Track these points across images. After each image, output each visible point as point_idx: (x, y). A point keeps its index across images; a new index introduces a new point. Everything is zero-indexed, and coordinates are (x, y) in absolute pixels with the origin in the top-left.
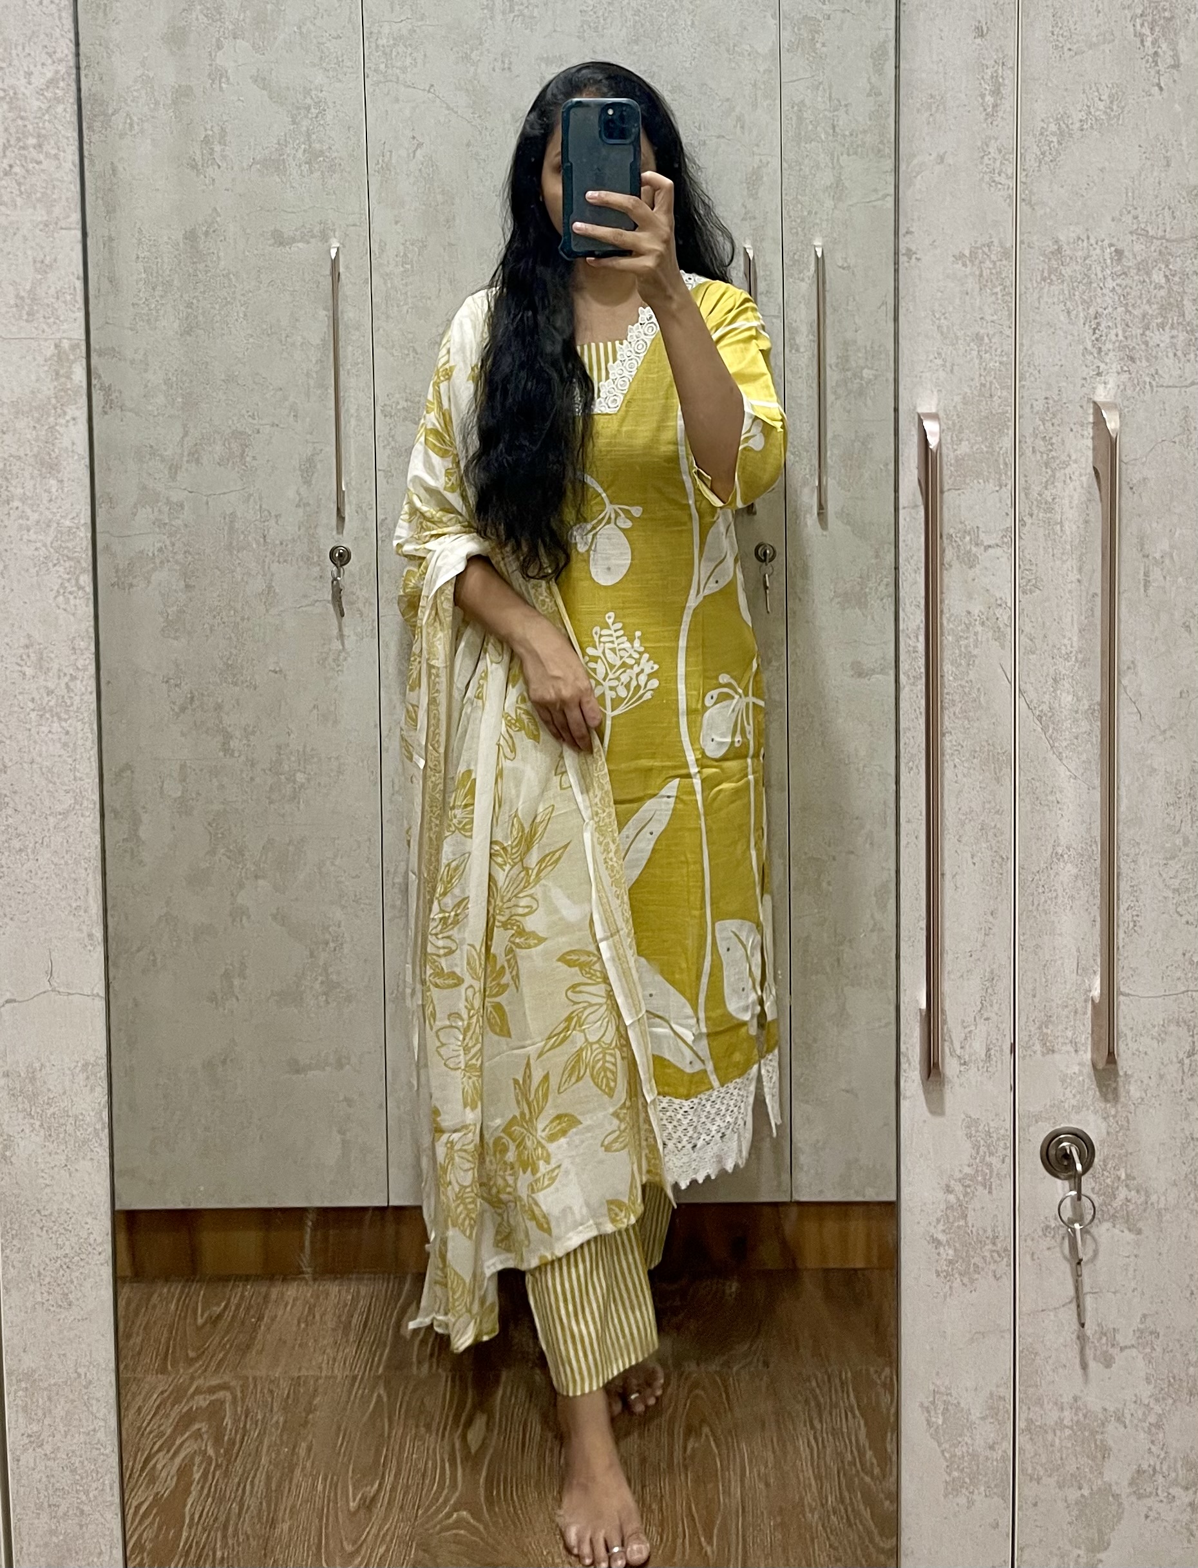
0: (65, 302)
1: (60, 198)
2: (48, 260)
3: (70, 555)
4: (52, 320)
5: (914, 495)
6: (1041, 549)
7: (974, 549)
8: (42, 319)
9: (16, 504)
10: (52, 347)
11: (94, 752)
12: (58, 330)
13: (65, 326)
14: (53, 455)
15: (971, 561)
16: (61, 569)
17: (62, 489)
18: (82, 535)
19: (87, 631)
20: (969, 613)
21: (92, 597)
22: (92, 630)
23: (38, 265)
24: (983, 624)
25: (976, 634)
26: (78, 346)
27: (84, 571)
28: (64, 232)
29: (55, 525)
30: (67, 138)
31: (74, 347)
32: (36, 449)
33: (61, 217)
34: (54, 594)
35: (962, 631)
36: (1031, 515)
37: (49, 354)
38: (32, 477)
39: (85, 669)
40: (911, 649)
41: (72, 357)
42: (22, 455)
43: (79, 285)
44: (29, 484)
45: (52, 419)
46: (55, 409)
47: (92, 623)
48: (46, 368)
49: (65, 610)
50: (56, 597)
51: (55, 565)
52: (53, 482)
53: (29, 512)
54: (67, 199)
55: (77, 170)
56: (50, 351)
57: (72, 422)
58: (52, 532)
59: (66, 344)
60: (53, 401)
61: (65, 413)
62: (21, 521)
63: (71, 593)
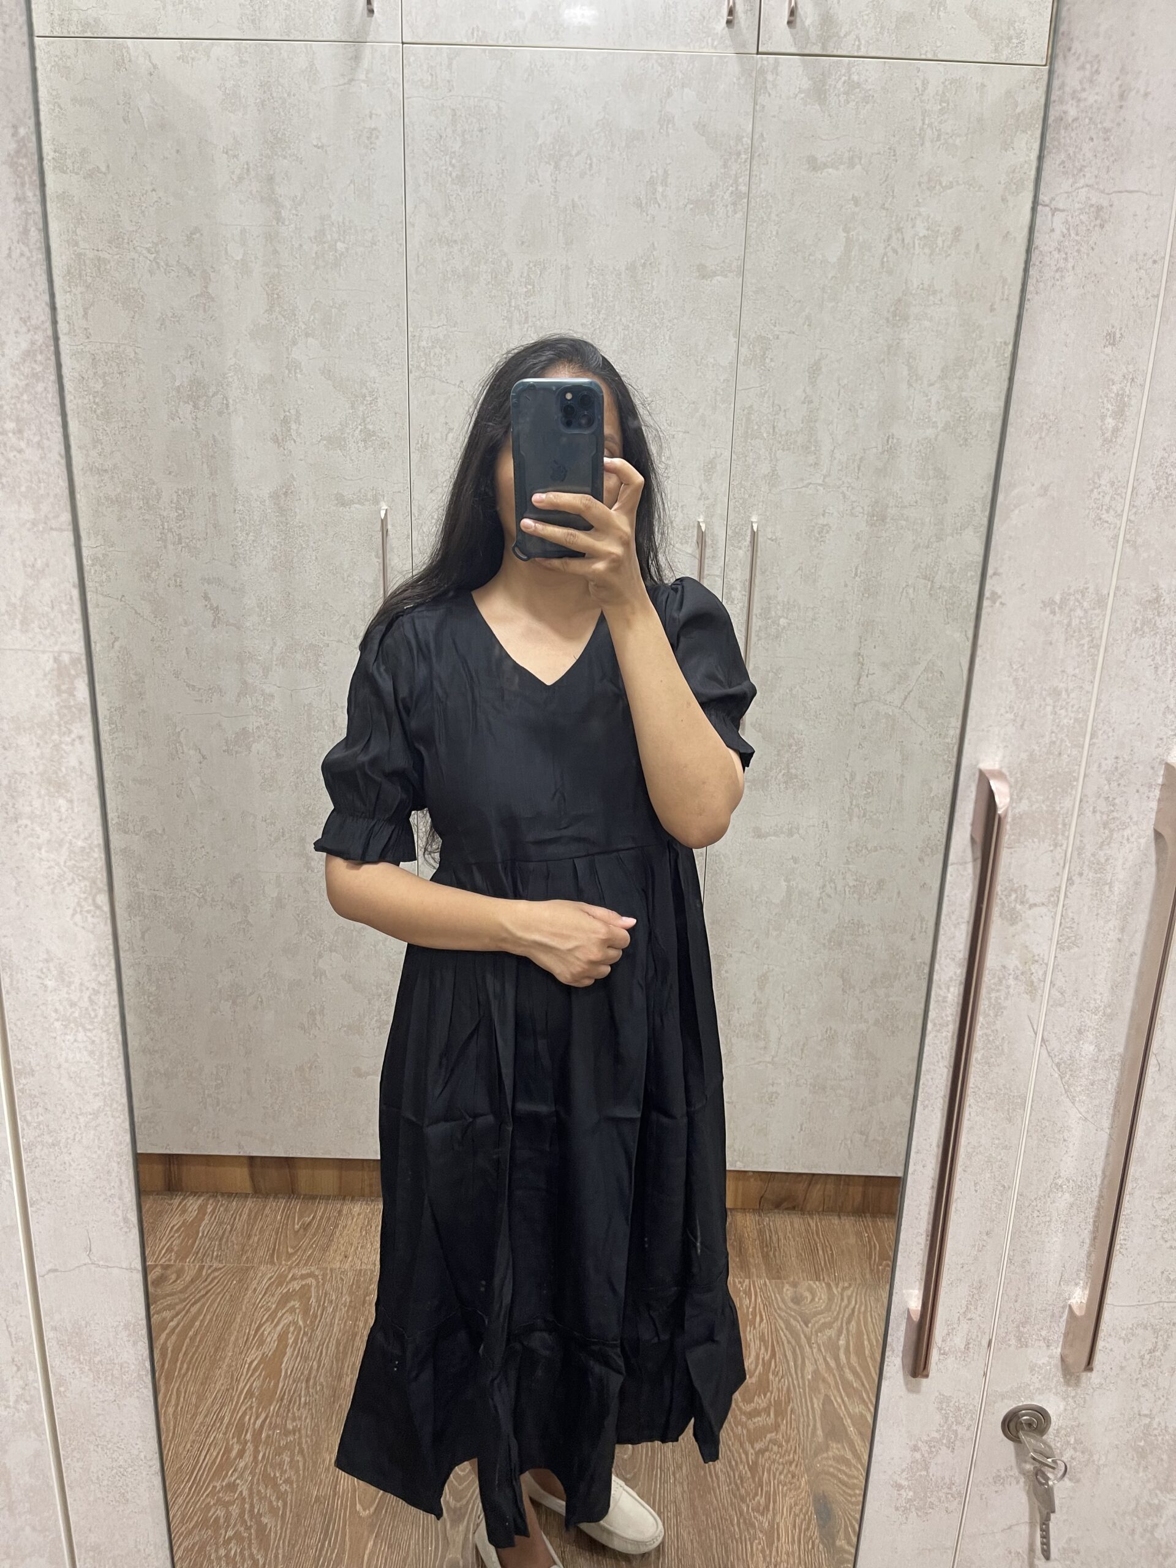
0: (61, 612)
1: (48, 494)
2: (39, 564)
3: (84, 874)
4: (48, 631)
5: (964, 851)
6: (1086, 909)
7: (1018, 907)
8: (37, 630)
9: (24, 821)
10: (51, 661)
11: (121, 1060)
12: (56, 643)
13: (63, 638)
14: (60, 775)
15: (1013, 918)
16: (77, 889)
17: (72, 809)
18: (96, 855)
19: (107, 948)
20: (1004, 967)
21: (108, 915)
22: (111, 947)
23: (29, 570)
24: (1016, 978)
25: (1008, 987)
26: (79, 659)
27: (100, 891)
28: (54, 534)
29: (67, 845)
30: (51, 423)
31: (74, 662)
32: (41, 768)
33: (51, 516)
34: (71, 911)
35: (994, 984)
36: (1081, 874)
37: (47, 669)
38: (40, 796)
39: (107, 984)
40: (940, 999)
41: (73, 672)
42: (27, 772)
43: (75, 593)
44: (37, 803)
45: (55, 737)
46: (59, 726)
47: (111, 941)
48: (46, 683)
49: (83, 928)
50: (73, 915)
51: (69, 884)
52: (62, 802)
53: (38, 829)
54: (56, 496)
55: (63, 462)
56: (50, 664)
57: (77, 742)
58: (64, 850)
59: (66, 658)
60: (56, 718)
61: (70, 732)
62: (30, 839)
63: (88, 912)
